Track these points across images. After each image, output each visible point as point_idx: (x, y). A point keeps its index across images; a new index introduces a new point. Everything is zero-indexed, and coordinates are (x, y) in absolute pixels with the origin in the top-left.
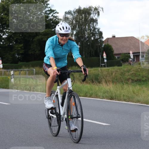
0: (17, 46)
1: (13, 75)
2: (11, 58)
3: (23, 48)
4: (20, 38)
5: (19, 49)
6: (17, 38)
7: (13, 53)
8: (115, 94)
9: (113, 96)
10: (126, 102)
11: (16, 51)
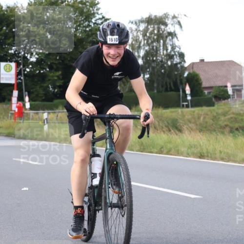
0: (52, 74)
1: (47, 119)
2: (43, 92)
3: (61, 77)
4: (56, 62)
5: (56, 78)
6: (52, 62)
7: (45, 85)
8: (207, 149)
9: (203, 153)
10: (225, 161)
11: (50, 82)
